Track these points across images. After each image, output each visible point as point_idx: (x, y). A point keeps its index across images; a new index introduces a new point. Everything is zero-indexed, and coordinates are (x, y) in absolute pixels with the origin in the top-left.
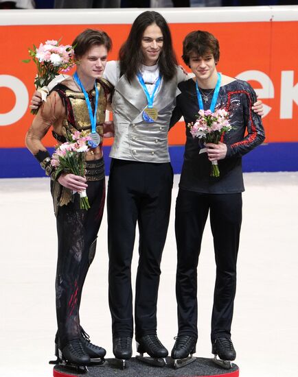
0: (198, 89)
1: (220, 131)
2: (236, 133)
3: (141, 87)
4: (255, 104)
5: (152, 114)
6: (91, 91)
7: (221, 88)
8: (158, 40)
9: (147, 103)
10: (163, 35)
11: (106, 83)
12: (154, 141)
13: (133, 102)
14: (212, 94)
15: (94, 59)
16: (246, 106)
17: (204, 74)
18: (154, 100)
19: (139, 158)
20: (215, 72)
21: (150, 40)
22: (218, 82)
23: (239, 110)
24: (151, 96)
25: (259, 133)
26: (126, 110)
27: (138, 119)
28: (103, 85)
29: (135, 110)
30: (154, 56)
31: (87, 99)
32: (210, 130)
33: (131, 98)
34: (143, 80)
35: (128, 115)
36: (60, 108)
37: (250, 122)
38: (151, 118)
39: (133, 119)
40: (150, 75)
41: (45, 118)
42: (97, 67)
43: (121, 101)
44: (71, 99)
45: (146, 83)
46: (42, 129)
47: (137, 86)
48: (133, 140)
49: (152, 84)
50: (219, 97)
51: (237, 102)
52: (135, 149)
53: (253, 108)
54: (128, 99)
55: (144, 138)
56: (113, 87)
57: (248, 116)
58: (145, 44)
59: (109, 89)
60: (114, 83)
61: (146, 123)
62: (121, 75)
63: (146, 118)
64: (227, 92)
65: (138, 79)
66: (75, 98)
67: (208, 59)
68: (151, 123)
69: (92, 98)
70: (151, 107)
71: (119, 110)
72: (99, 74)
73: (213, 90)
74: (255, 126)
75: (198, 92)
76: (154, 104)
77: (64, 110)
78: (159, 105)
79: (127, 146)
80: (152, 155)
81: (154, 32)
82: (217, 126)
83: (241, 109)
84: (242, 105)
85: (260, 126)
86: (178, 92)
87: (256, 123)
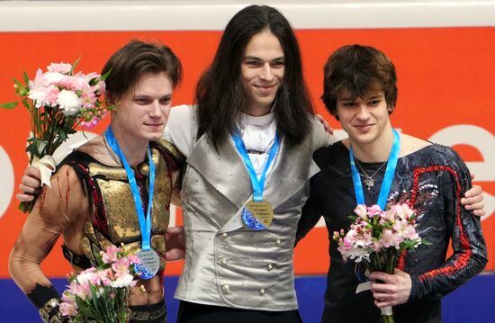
0: (353, 163)
1: (398, 248)
2: (430, 251)
3: (239, 159)
4: (467, 194)
5: (263, 213)
6: (140, 166)
7: (400, 160)
8: (275, 63)
9: (252, 191)
10: (285, 53)
11: (170, 149)
12: (266, 266)
13: (223, 189)
14: (382, 173)
15: (146, 100)
16: (450, 196)
17: (365, 132)
18: (265, 184)
19: (234, 301)
20: (389, 128)
21: (257, 63)
22: (394, 148)
23: (436, 205)
24: (259, 178)
25: (475, 251)
26: (209, 205)
27: (234, 223)
28: (164, 153)
29: (227, 205)
30: (265, 95)
31: (133, 180)
32: (377, 246)
33: (219, 181)
34: (243, 145)
35: (213, 215)
36: (77, 198)
37: (458, 229)
38: (259, 220)
39: (223, 222)
40: (258, 134)
41: (48, 219)
42: (151, 117)
43: (199, 187)
44: (100, 181)
45: (249, 151)
46: (42, 241)
47: (231, 157)
48: (224, 266)
49: (261, 153)
50: (396, 179)
51: (433, 189)
52: (227, 283)
53: (463, 200)
54: (212, 183)
55: (244, 261)
56: (185, 158)
57: (454, 217)
58: (249, 72)
59: (175, 162)
60: (186, 150)
61: (250, 231)
62: (199, 135)
63: (250, 221)
64: (413, 168)
65: (233, 142)
66: (108, 180)
67: (373, 103)
68: (260, 231)
69: (142, 180)
70: (260, 198)
71: (195, 204)
72: (155, 131)
73: (384, 165)
74: (467, 236)
75: (354, 169)
76: (265, 193)
77: (85, 204)
78: (277, 195)
79: (211, 276)
80: (261, 294)
81: (266, 47)
82: (393, 239)
83: (441, 202)
84: (443, 195)
85: (478, 237)
86: (314, 169)
87: (470, 230)
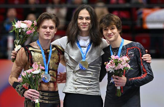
0: (111, 49)
3: (78, 49)
5: (85, 65)
7: (123, 46)
9: (82, 58)
12: (88, 81)
14: (118, 51)
16: (138, 56)
18: (86, 56)
19: (79, 92)
22: (122, 43)
24: (84, 55)
25: (148, 73)
26: (71, 64)
27: (78, 68)
28: (57, 49)
29: (75, 62)
33: (72, 55)
35: (72, 66)
37: (142, 66)
38: (84, 67)
39: (75, 68)
43: (68, 58)
45: (81, 47)
47: (76, 49)
48: (75, 81)
49: (85, 47)
50: (122, 51)
51: (132, 54)
52: (76, 86)
53: (142, 58)
54: (71, 56)
55: (81, 80)
57: (140, 62)
59: (61, 52)
61: (82, 71)
63: (81, 67)
64: (127, 48)
65: (77, 44)
68: (84, 70)
70: (84, 60)
73: (119, 48)
74: (145, 68)
75: (111, 51)
76: (86, 59)
78: (90, 59)
79: (72, 84)
80: (87, 90)
83: (135, 58)
84: (135, 55)
85: (149, 69)
87: (146, 67)
